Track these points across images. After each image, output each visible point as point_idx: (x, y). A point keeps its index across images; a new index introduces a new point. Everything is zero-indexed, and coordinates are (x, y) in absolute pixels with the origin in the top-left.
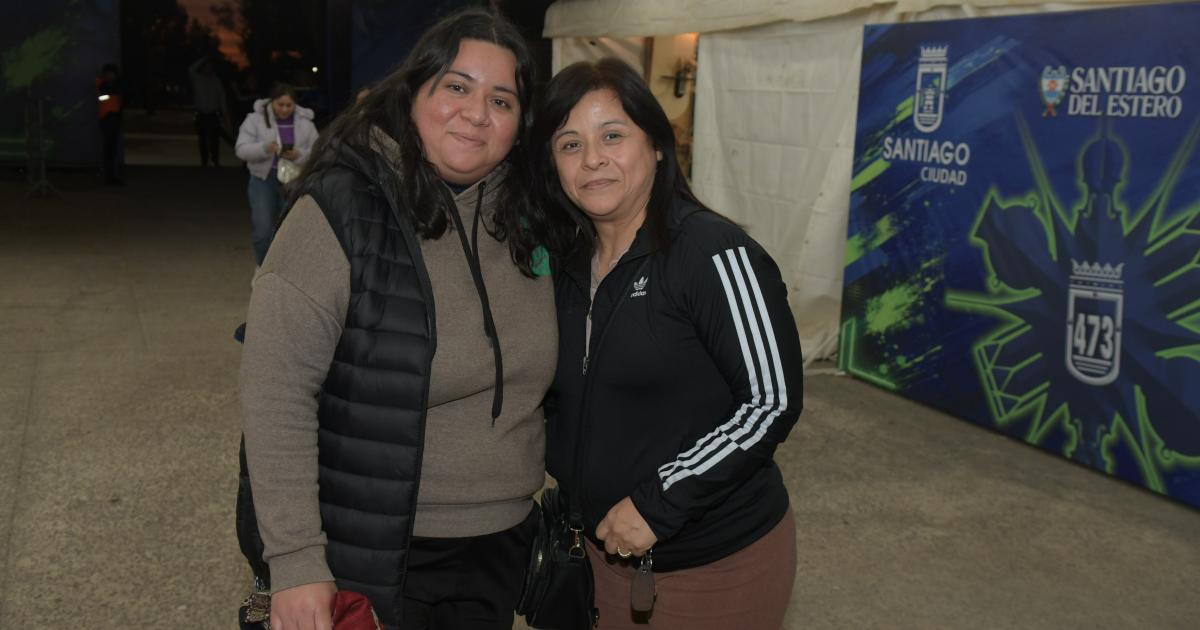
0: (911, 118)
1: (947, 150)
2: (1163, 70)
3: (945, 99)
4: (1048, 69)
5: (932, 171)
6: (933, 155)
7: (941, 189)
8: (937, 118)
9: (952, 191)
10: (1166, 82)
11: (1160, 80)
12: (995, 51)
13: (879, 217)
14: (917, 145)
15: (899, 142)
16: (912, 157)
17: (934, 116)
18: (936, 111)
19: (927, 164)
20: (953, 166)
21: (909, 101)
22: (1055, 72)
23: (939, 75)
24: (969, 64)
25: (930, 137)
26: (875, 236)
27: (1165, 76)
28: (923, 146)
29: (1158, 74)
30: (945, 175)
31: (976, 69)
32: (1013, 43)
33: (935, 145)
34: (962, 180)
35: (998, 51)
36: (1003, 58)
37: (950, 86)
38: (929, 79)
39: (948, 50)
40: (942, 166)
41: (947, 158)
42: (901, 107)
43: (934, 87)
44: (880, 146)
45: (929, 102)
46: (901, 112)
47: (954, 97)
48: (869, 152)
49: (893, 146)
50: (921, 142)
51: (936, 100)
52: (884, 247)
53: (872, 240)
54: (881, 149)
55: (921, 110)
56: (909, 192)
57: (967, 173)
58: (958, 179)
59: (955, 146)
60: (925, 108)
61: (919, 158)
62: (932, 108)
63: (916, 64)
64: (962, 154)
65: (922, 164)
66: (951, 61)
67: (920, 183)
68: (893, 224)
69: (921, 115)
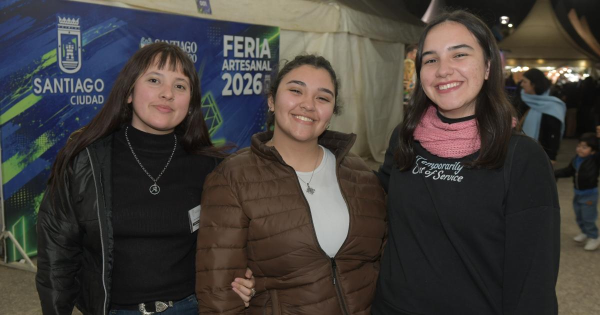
0: (56, 63)
1: (88, 83)
2: (189, 43)
3: (82, 52)
4: (143, 39)
5: (79, 98)
6: (77, 88)
7: (87, 109)
8: (78, 64)
9: (96, 108)
10: (190, 48)
11: (189, 47)
12: (112, 26)
13: (37, 136)
14: (64, 83)
15: (48, 81)
16: (61, 90)
17: (77, 63)
18: (76, 59)
19: (74, 94)
20: (94, 93)
21: (54, 52)
22: (146, 40)
23: (76, 36)
24: (97, 31)
25: (75, 76)
26: (35, 151)
27: (190, 46)
28: (70, 82)
29: (188, 45)
30: (89, 99)
31: (101, 36)
32: (122, 23)
33: (79, 81)
34: (101, 101)
35: (114, 26)
36: (118, 30)
37: (84, 44)
38: (67, 39)
39: (80, 21)
40: (86, 93)
41: (89, 89)
42: (45, 57)
43: (73, 44)
44: (30, 85)
45: (70, 52)
46: (45, 60)
47: (89, 52)
48: (18, 90)
49: (42, 84)
50: (67, 80)
51: (75, 53)
52: (43, 156)
53: (32, 154)
54: (31, 88)
55: (64, 59)
56: (61, 114)
57: (104, 96)
58: (99, 100)
59: (94, 81)
60: (68, 57)
61: (67, 91)
62: (72, 58)
63: (55, 27)
64: (99, 85)
65: (70, 94)
66: (83, 28)
67: (70, 107)
68: (51, 138)
69: (64, 62)
